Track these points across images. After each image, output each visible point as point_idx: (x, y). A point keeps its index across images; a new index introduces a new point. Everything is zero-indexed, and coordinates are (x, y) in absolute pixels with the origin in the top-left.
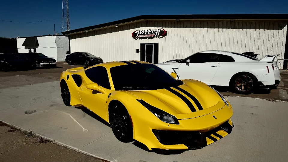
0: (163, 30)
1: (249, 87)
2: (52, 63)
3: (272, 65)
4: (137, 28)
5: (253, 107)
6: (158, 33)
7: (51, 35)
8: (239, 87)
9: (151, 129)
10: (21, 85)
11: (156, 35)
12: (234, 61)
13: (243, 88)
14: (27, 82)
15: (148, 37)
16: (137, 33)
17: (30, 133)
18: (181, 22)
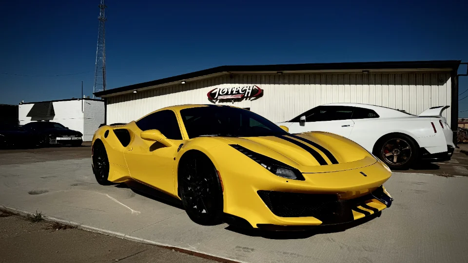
0: (257, 88)
1: (405, 158)
2: (76, 138)
3: (440, 121)
4: (215, 85)
5: (418, 183)
6: (248, 92)
7: (76, 99)
8: (388, 158)
9: (256, 191)
10: (22, 163)
11: (246, 96)
12: (377, 116)
13: (395, 160)
14: (33, 159)
15: (232, 99)
16: (215, 93)
17: (36, 217)
18: (284, 76)
